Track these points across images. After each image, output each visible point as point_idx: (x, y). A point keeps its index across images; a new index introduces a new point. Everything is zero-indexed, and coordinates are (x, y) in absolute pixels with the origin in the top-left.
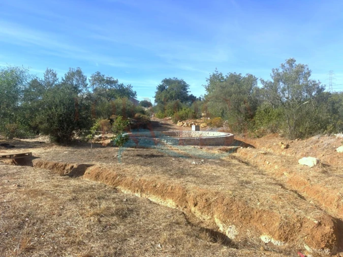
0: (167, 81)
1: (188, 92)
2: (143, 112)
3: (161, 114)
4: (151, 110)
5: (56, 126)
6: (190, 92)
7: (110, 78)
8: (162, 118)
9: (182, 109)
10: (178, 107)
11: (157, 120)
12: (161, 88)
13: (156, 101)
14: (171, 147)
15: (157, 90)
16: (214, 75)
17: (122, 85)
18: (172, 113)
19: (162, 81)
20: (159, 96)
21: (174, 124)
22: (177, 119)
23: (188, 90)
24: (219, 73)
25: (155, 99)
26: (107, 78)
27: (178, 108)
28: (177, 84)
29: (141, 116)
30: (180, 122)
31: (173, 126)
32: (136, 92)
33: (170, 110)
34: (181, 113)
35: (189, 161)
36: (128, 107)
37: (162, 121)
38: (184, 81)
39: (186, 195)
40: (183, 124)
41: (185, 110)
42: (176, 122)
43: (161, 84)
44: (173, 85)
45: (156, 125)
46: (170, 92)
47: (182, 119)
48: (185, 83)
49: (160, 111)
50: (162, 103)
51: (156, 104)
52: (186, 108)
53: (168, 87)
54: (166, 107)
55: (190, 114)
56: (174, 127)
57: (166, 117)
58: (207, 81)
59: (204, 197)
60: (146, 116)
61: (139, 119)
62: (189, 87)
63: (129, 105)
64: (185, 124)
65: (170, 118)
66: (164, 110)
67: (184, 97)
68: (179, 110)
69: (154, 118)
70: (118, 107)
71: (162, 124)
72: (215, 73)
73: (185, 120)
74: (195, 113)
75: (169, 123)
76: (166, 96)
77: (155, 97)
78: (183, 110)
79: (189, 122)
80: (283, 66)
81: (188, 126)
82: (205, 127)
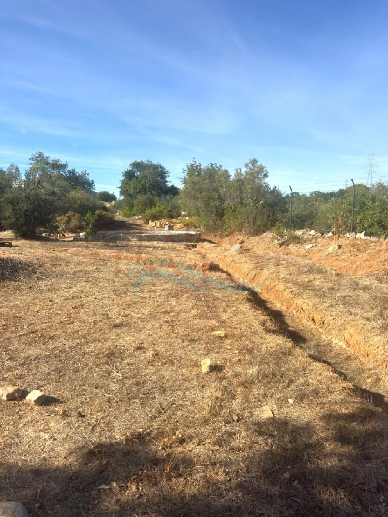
0: (137, 165)
1: (167, 181)
2: (105, 209)
3: (128, 212)
4: (115, 206)
5: (23, 221)
6: (170, 182)
7: (56, 161)
8: (130, 217)
9: (155, 205)
10: (151, 203)
11: (125, 219)
12: (129, 175)
13: (122, 193)
14: (136, 243)
15: (123, 178)
16: (192, 165)
17: (73, 172)
18: (143, 211)
19: (131, 165)
20: (127, 186)
21: (145, 225)
22: (148, 218)
23: (167, 179)
24: (198, 164)
25: (120, 190)
26: (53, 161)
27: (151, 205)
28: (152, 169)
29: (103, 214)
30: (152, 222)
31: (143, 227)
32: (93, 182)
33: (140, 207)
34: (154, 210)
35: (148, 249)
36: (87, 203)
37: (130, 221)
38: (162, 165)
39: (139, 260)
40: (156, 224)
41: (159, 207)
42: (147, 222)
43: (130, 169)
44: (147, 171)
45: (122, 225)
46: (143, 182)
47: (155, 218)
48: (162, 168)
49: (127, 208)
50: (131, 196)
51: (122, 197)
52: (161, 204)
53: (138, 173)
54: (135, 202)
55: (165, 212)
56: (146, 228)
57: (134, 215)
58: (184, 172)
59: (150, 259)
60: (109, 213)
61: (100, 216)
62: (169, 175)
63: (88, 200)
64: (158, 225)
65: (140, 217)
66: (131, 207)
67: (161, 189)
68: (151, 207)
69: (119, 216)
70: (75, 202)
71: (130, 224)
72: (193, 163)
73: (158, 219)
74: (171, 211)
75: (138, 223)
76: (135, 188)
77: (120, 188)
78: (157, 208)
79: (163, 221)
80: (247, 165)
81: (161, 227)
82: (182, 228)
